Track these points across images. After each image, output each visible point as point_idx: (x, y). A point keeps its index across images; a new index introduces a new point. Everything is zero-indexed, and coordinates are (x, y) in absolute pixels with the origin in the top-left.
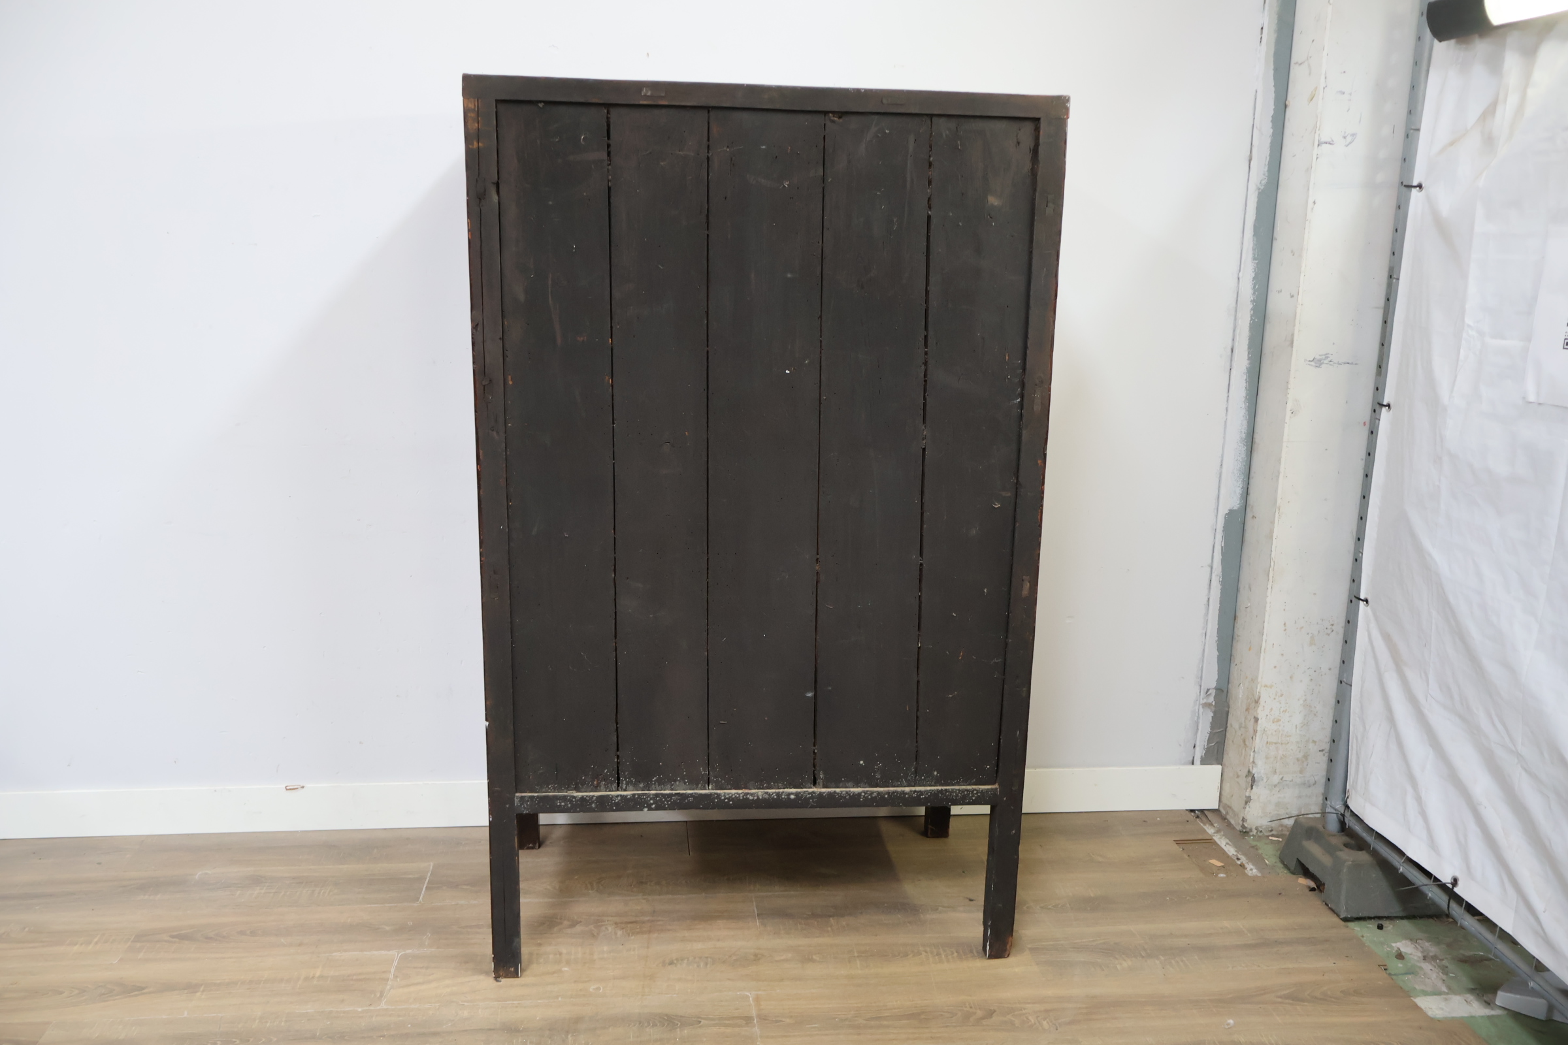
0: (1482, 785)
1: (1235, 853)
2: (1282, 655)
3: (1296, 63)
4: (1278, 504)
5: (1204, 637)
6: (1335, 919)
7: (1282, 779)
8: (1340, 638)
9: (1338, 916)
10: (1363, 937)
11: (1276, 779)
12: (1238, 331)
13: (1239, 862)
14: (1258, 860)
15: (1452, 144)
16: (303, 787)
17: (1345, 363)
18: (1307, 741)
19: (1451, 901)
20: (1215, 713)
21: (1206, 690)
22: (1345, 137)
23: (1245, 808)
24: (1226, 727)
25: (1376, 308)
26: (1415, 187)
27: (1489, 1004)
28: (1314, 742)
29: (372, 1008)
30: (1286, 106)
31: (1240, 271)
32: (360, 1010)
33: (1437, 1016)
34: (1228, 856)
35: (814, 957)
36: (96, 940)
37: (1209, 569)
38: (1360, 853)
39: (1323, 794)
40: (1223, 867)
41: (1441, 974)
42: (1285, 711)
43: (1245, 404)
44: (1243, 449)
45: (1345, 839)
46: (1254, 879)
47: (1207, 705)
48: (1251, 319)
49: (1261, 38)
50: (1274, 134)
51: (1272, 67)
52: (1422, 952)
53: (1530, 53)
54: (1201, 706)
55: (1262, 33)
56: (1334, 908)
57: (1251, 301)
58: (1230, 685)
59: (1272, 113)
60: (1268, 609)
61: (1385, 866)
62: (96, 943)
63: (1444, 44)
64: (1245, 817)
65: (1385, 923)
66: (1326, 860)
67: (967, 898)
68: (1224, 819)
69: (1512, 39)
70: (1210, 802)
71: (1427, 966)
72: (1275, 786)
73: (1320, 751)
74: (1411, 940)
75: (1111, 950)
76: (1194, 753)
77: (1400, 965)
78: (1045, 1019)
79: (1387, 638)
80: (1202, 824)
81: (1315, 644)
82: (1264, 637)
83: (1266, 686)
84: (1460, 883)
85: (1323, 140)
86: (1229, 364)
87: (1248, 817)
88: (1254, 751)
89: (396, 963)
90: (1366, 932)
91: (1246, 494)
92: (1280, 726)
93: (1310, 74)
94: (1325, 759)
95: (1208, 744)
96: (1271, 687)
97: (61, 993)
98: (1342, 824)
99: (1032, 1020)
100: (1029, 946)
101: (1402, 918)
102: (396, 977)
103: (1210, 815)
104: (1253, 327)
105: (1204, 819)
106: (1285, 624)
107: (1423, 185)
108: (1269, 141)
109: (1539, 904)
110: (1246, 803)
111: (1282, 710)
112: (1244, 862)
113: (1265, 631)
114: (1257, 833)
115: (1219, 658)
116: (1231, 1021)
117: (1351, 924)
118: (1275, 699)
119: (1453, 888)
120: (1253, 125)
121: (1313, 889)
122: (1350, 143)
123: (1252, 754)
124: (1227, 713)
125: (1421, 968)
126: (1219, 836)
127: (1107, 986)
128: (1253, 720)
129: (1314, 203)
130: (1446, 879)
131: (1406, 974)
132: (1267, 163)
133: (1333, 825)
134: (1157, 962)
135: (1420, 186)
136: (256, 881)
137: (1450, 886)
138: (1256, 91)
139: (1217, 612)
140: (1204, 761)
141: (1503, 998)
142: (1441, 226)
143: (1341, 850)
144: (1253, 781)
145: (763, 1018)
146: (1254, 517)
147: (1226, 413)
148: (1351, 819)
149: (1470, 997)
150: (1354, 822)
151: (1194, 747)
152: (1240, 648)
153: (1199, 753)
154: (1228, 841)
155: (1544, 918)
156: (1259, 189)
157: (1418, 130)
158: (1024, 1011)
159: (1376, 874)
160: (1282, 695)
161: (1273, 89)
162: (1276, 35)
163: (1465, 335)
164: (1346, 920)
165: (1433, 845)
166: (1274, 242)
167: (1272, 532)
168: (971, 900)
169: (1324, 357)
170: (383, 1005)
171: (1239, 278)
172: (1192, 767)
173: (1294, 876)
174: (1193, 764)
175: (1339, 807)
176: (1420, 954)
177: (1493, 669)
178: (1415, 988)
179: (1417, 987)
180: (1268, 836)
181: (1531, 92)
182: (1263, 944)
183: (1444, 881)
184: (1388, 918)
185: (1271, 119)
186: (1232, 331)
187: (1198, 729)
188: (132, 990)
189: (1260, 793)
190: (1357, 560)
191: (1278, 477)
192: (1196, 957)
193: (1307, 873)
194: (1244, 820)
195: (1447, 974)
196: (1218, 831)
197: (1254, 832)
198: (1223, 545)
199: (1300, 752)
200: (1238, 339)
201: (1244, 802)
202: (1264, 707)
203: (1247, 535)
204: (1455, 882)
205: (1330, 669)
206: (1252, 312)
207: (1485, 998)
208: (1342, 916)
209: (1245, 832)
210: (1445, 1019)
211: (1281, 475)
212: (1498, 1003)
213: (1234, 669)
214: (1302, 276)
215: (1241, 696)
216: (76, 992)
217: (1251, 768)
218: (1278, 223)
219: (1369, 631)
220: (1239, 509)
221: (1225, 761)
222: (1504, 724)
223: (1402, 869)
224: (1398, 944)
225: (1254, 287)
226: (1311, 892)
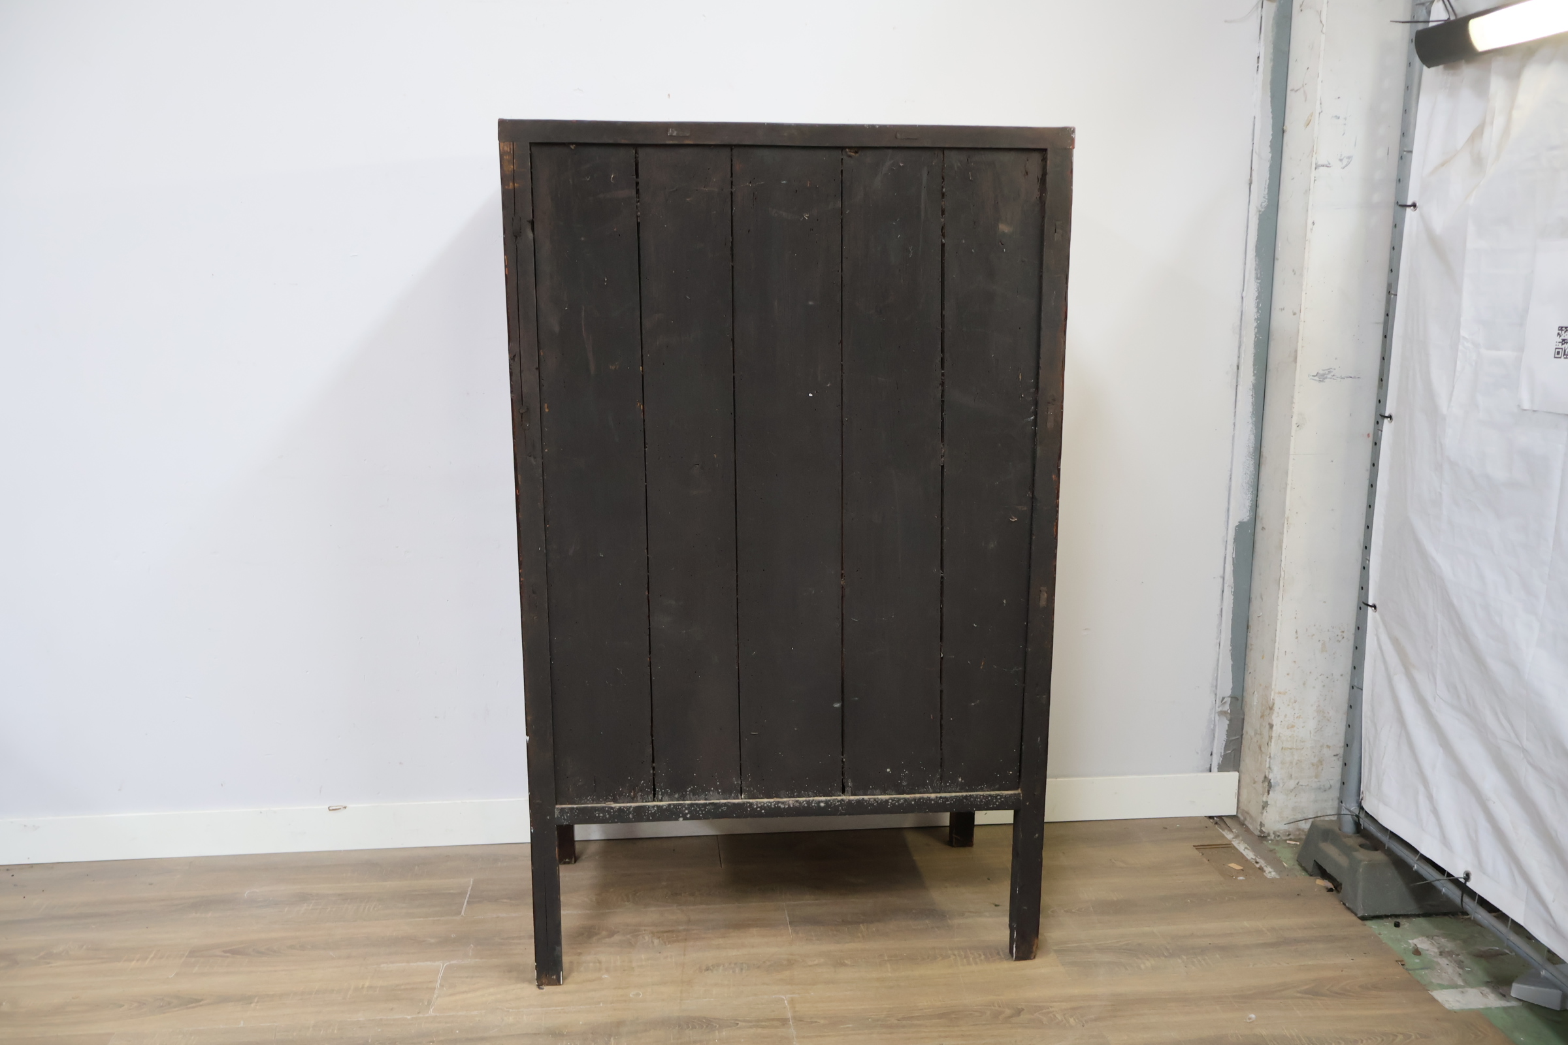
0: (1490, 781)
1: (1254, 857)
2: (1295, 662)
3: (1292, 90)
4: (1286, 516)
5: (1218, 646)
6: (1354, 918)
7: (1298, 784)
8: (1350, 644)
9: (1356, 915)
10: (1380, 934)
11: (1292, 784)
12: (1243, 348)
13: (1258, 866)
14: (1276, 863)
15: (1443, 164)
16: (345, 808)
17: (1347, 377)
18: (1322, 746)
19: (1464, 895)
20: (1230, 720)
21: (1221, 699)
22: (1341, 160)
23: (1262, 813)
24: (1242, 735)
25: (1376, 323)
26: (1410, 206)
27: (1504, 996)
28: (1328, 747)
29: (420, 1015)
30: (1283, 132)
31: (1243, 290)
32: (409, 1017)
33: (1454, 1008)
34: (1247, 860)
35: (846, 962)
36: (152, 956)
37: (1222, 579)
38: (1376, 852)
39: (1339, 799)
40: (1242, 870)
41: (1458, 969)
42: (1299, 717)
43: (1252, 419)
44: (1251, 463)
45: (1361, 840)
46: (1272, 881)
47: (1222, 713)
48: (1256, 337)
49: (1258, 67)
50: (1273, 159)
51: (1269, 94)
52: (1438, 948)
53: (1514, 77)
54: (1217, 715)
55: (1258, 62)
56: (1351, 907)
57: (1255, 319)
58: (1245, 693)
59: (1271, 137)
60: (1279, 617)
61: (1400, 865)
62: (153, 959)
63: (1433, 69)
64: (1263, 823)
65: (1402, 921)
66: (1343, 861)
67: (994, 904)
68: (1242, 824)
69: (1497, 64)
70: (1228, 808)
71: (1443, 962)
72: (1292, 791)
73: (1334, 756)
74: (1427, 937)
75: (1135, 951)
76: (1212, 760)
77: (1417, 961)
78: (1071, 1016)
79: (1395, 642)
80: (1221, 830)
81: (1326, 651)
82: (1277, 644)
83: (1280, 693)
84: (1472, 877)
85: (1320, 163)
86: (1235, 381)
87: (1265, 822)
88: (1270, 757)
89: (441, 973)
90: (1383, 930)
91: (1255, 506)
92: (1294, 731)
93: (1306, 100)
94: (1340, 764)
95: (1225, 751)
96: (1285, 693)
97: (123, 1006)
98: (1357, 824)
99: (1059, 1017)
100: (1055, 948)
101: (1418, 916)
102: (442, 986)
103: (1228, 821)
104: (1257, 344)
105: (1223, 825)
106: (1296, 632)
107: (1417, 205)
108: (1268, 165)
109: (1548, 895)
110: (1263, 808)
111: (1296, 716)
112: (1263, 866)
113: (1277, 639)
114: (1275, 837)
115: (1233, 666)
116: (1253, 1016)
117: (1368, 923)
118: (1288, 705)
119: (1465, 882)
120: (1253, 150)
121: (1330, 890)
122: (1346, 166)
123: (1268, 760)
124: (1243, 719)
125: (1438, 964)
126: (1237, 842)
127: (1130, 984)
128: (1268, 727)
129: (1313, 223)
130: (1459, 874)
131: (1422, 969)
132: (1267, 187)
133: (1349, 827)
134: (1180, 961)
135: (1414, 205)
136: (303, 898)
137: (1463, 880)
138: (1255, 118)
139: (1230, 622)
140: (1221, 768)
141: (1517, 989)
142: (1436, 244)
143: (1357, 851)
144: (1269, 786)
145: (799, 1019)
146: (1263, 528)
147: (1234, 429)
148: (1366, 820)
149: (1486, 990)
150: (1369, 822)
151: (1211, 754)
152: (1254, 657)
153: (1216, 760)
154: (1246, 845)
155: (1553, 907)
156: (1260, 211)
157: (1411, 152)
158: (1051, 1009)
159: (1391, 873)
160: (1295, 702)
161: (1271, 115)
162: (1272, 64)
163: (1460, 347)
164: (1363, 918)
165: (1445, 841)
166: (1276, 263)
167: (1281, 541)
168: (996, 905)
169: (1327, 372)
170: (431, 1013)
171: (1242, 298)
172: (1210, 774)
173: (1312, 878)
174: (1210, 771)
175: (1354, 808)
176: (1436, 950)
177: (1497, 668)
178: (1432, 982)
179: (1434, 981)
180: (1286, 840)
181: (1516, 114)
182: (1282, 943)
183: (1456, 875)
184: (1404, 916)
185: (1269, 144)
186: (1237, 349)
187: (1214, 737)
188: (191, 1002)
189: (1277, 798)
190: (1365, 568)
191: (1285, 489)
192: (1218, 956)
193: (1324, 874)
194: (1262, 825)
195: (1462, 968)
196: (1236, 837)
197: (1272, 836)
198: (1234, 556)
199: (1315, 757)
200: (1243, 355)
201: (1261, 807)
202: (1278, 713)
203: (1258, 545)
204: (1467, 876)
205: (1342, 675)
206: (1256, 330)
207: (1501, 991)
208: (1359, 915)
209: (1263, 837)
210: (1463, 1011)
211: (1289, 487)
212: (1513, 994)
213: (1249, 680)
214: (1304, 294)
215: (1255, 703)
216: (136, 1004)
217: (1267, 774)
218: (1279, 244)
219: (1377, 635)
220: (1249, 520)
221: (1242, 768)
222: (1509, 721)
223: (1417, 866)
224: (1415, 941)
225: (1258, 307)
226: (1329, 893)
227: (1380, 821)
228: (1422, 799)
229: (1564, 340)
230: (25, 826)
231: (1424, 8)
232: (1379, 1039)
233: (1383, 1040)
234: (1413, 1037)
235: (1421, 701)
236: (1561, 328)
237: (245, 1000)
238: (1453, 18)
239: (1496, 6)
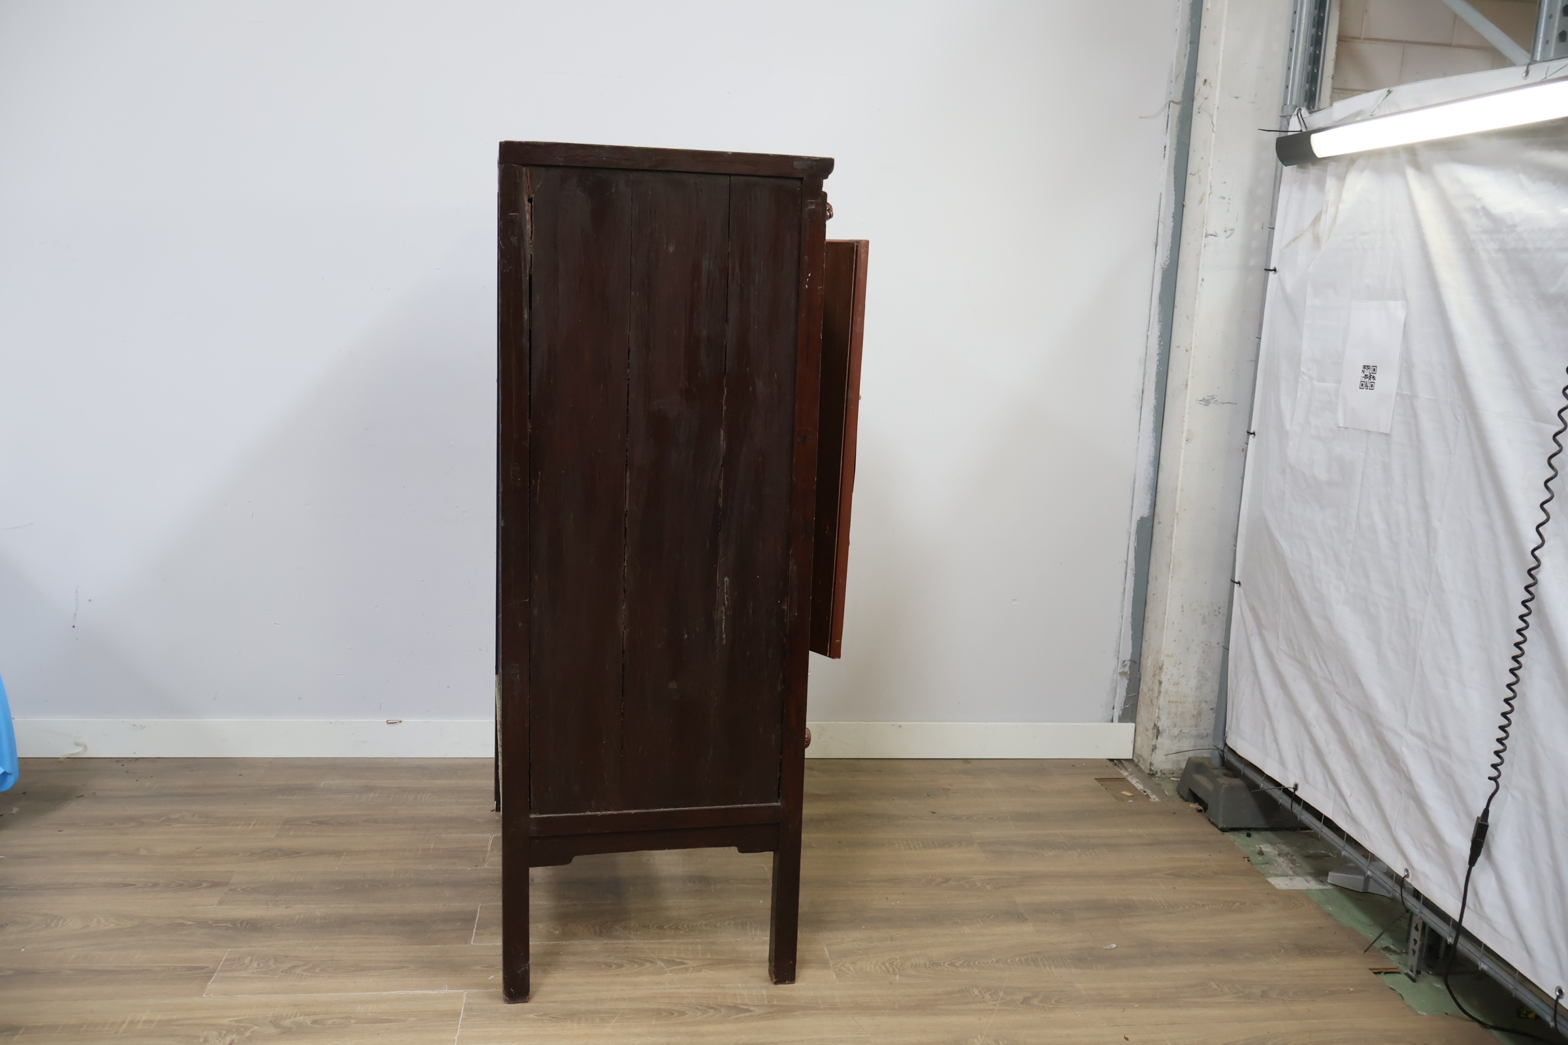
0: (1312, 710)
1: (1143, 788)
2: (1180, 631)
3: (1191, 173)
4: (1176, 512)
5: (1121, 618)
6: (1217, 831)
7: (1181, 731)
9: (1217, 827)
10: (1235, 842)
11: (1176, 731)
12: (1147, 377)
13: (1145, 794)
14: (1160, 792)
15: (1294, 240)
16: (401, 722)
17: (1227, 403)
18: (1201, 701)
19: (1294, 803)
20: (1130, 680)
21: (1122, 662)
22: (1225, 231)
23: (1152, 755)
24: (1139, 692)
26: (1272, 270)
27: (1323, 882)
28: (1206, 702)
29: (478, 868)
30: (1183, 206)
31: (1148, 330)
32: (469, 869)
33: (1283, 889)
34: (1137, 790)
35: (813, 845)
37: (1125, 564)
38: (1235, 778)
40: (1132, 796)
41: (1290, 864)
42: (1183, 676)
43: (1153, 434)
44: (1151, 468)
45: (1224, 770)
46: (1155, 804)
47: (1123, 674)
48: (1158, 368)
49: (1165, 154)
50: (1174, 227)
51: (1173, 176)
52: (1278, 851)
53: (1342, 179)
54: (1118, 675)
55: (1165, 151)
56: (1215, 823)
57: (1157, 354)
58: (1142, 658)
59: (1173, 210)
60: (1169, 593)
61: (1252, 786)
62: (254, 825)
63: (1289, 168)
64: (1152, 762)
65: (1253, 833)
66: (1211, 788)
68: (1136, 765)
69: (1332, 167)
70: (1126, 753)
71: (1280, 860)
72: (1176, 737)
73: (1211, 709)
74: (1271, 844)
75: (1041, 845)
76: (1113, 713)
77: (1260, 859)
78: (988, 884)
79: (1253, 610)
80: (1119, 769)
81: (1206, 623)
82: (1166, 616)
83: (1168, 656)
84: (1300, 788)
85: (1210, 232)
86: (1140, 403)
87: (1154, 762)
88: (1159, 708)
90: (1239, 839)
91: (1154, 505)
92: (1179, 688)
93: (1200, 183)
94: (1213, 714)
95: (1124, 705)
96: (1172, 656)
97: (237, 854)
98: (1222, 758)
99: (979, 884)
100: (978, 841)
101: (1266, 830)
102: (492, 850)
103: (1125, 763)
104: (1158, 374)
105: (1120, 765)
106: (1182, 606)
107: (1278, 269)
108: (1170, 232)
109: (1347, 792)
110: (1153, 750)
111: (1180, 675)
112: (1149, 794)
113: (1167, 611)
114: (1161, 774)
115: (1133, 635)
117: (1227, 834)
118: (1175, 666)
119: (1294, 792)
120: (1159, 218)
121: (1200, 811)
122: (1230, 236)
123: (1157, 711)
124: (1140, 679)
125: (1276, 861)
126: (1130, 777)
128: (1158, 683)
129: (1203, 280)
130: (1289, 785)
131: (1263, 864)
132: (1169, 249)
133: (1217, 762)
134: (1075, 852)
135: (1275, 270)
136: (370, 789)
137: (1292, 790)
138: (1161, 194)
139: (1131, 599)
140: (1123, 719)
141: (1333, 877)
142: (1287, 300)
143: (1221, 779)
144: (1158, 732)
146: (1159, 523)
147: (1139, 442)
148: (1229, 753)
149: (1309, 878)
150: (1231, 756)
151: (1113, 708)
152: (1149, 627)
153: (1117, 713)
154: (1138, 780)
155: (1350, 800)
156: (1163, 268)
157: (1274, 229)
159: (1246, 795)
160: (1180, 663)
161: (1174, 193)
162: (1175, 153)
163: (1300, 379)
164: (1223, 830)
165: (1282, 763)
166: (1175, 308)
167: (1172, 533)
168: (933, 813)
169: (1211, 398)
170: (486, 866)
171: (1148, 336)
172: (1111, 724)
173: (1187, 803)
174: (1112, 722)
175: (1221, 746)
176: (1276, 852)
177: (1318, 622)
178: (1269, 873)
179: (1271, 872)
180: (1169, 776)
181: (1341, 206)
182: (1155, 843)
183: (1286, 785)
184: (1257, 829)
185: (1172, 215)
186: (1142, 378)
187: (1116, 693)
189: (1164, 743)
190: (1233, 552)
191: (1177, 491)
192: (1105, 850)
193: (1195, 798)
194: (1151, 764)
195: (1294, 864)
196: (1131, 774)
197: (1159, 774)
198: (1136, 545)
199: (1195, 710)
200: (1147, 383)
201: (1151, 750)
202: (1166, 673)
203: (1155, 535)
205: (1218, 643)
206: (1158, 362)
207: (1321, 879)
208: (1220, 827)
209: (1152, 774)
210: (1288, 890)
211: (1179, 489)
212: (1329, 881)
213: (1145, 645)
214: (1194, 335)
215: (1149, 665)
216: (249, 854)
217: (1156, 722)
218: (1178, 295)
219: (1240, 606)
220: (1148, 516)
221: (1138, 719)
222: (1325, 662)
223: (1264, 785)
224: (1261, 846)
225: (1160, 344)
226: (1199, 813)
227: (1238, 752)
228: (1268, 731)
229: (1366, 375)
230: (134, 725)
231: (1286, 120)
232: (1222, 905)
233: (1224, 905)
234: (1248, 904)
235: (1269, 655)
236: (1365, 367)
237: (337, 854)
238: (1304, 130)
239: (1330, 125)
